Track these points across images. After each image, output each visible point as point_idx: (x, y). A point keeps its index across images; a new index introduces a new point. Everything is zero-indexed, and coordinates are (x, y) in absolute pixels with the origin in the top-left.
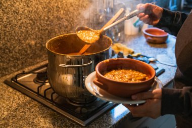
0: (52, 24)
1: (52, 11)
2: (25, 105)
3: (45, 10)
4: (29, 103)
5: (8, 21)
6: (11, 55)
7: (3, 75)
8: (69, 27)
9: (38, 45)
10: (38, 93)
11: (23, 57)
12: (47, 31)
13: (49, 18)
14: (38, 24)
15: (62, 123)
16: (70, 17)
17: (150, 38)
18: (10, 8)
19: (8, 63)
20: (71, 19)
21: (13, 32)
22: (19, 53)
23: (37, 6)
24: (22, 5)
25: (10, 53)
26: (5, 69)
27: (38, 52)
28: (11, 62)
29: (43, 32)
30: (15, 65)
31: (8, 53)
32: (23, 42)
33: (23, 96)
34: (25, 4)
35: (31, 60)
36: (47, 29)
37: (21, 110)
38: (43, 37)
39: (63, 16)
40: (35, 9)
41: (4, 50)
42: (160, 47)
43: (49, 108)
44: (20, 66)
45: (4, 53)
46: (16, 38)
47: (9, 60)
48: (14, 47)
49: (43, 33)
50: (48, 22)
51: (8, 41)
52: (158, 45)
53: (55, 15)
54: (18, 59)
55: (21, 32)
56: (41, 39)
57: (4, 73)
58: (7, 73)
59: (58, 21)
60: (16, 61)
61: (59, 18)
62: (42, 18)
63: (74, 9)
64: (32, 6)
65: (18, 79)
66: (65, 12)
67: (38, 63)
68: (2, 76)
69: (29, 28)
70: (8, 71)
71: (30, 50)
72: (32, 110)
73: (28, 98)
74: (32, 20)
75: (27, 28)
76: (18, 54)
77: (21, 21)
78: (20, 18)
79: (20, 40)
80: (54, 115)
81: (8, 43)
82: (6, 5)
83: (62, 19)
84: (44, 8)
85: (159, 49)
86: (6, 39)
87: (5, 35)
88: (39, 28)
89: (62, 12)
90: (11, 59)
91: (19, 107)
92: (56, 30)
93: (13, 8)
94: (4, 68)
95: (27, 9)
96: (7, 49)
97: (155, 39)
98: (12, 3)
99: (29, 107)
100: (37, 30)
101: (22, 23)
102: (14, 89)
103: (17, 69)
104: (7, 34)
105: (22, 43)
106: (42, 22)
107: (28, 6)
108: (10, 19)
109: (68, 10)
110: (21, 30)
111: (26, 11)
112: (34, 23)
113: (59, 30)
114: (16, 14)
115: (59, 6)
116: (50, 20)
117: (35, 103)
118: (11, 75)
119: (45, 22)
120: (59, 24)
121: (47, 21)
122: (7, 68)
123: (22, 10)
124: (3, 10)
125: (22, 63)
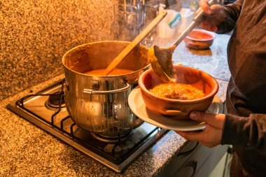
0: (67, 27)
1: (66, 11)
2: (36, 141)
3: (58, 9)
4: (42, 138)
5: (10, 26)
6: (14, 70)
7: (5, 97)
8: (89, 31)
9: (49, 56)
10: (52, 124)
11: (30, 72)
12: (61, 37)
13: (62, 20)
14: (49, 28)
15: (88, 168)
16: (90, 18)
17: (191, 43)
18: (12, 9)
19: (11, 81)
20: (92, 21)
21: (16, 40)
22: (25, 68)
23: (47, 5)
24: (28, 4)
25: (13, 67)
26: (7, 89)
27: (49, 64)
28: (14, 80)
29: (55, 38)
30: (20, 83)
31: (11, 68)
32: (30, 52)
33: (32, 127)
34: (32, 3)
35: (40, 75)
36: (60, 34)
37: (31, 149)
38: (55, 45)
39: (81, 17)
40: (46, 9)
41: (6, 64)
42: (205, 55)
43: (69, 145)
44: (27, 83)
45: (6, 68)
46: (21, 48)
47: (12, 77)
48: (19, 60)
49: (55, 40)
50: (62, 25)
51: (11, 53)
52: (202, 52)
53: (70, 15)
54: (23, 75)
55: (27, 39)
56: (53, 48)
57: (7, 94)
58: (10, 94)
59: (74, 23)
60: (21, 78)
61: (75, 20)
62: (55, 20)
63: (95, 8)
64: (41, 5)
65: (24, 103)
66: (83, 11)
67: (49, 78)
68: (4, 99)
69: (37, 33)
70: (11, 92)
71: (39, 63)
72: (46, 148)
73: (39, 130)
74: (40, 23)
75: (35, 33)
76: (23, 69)
77: (27, 25)
78: (25, 21)
79: (25, 50)
80: (76, 156)
81: (10, 55)
82: (8, 5)
83: (79, 20)
84: (57, 7)
85: (204, 57)
86: (8, 50)
87: (6, 45)
88: (50, 34)
89: (80, 11)
90: (15, 76)
91: (28, 145)
92: (72, 35)
93: (17, 9)
94: (5, 88)
95: (35, 8)
96: (10, 62)
97: (197, 43)
98: (16, 2)
99: (41, 144)
100: (47, 36)
101: (29, 28)
102: (20, 117)
103: (22, 88)
104: (9, 43)
105: (29, 55)
106: (53, 25)
107: (36, 6)
108: (13, 23)
109: (88, 9)
110: (27, 37)
111: (33, 12)
112: (44, 27)
113: (76, 35)
114: (20, 17)
115: (76, 4)
116: (64, 22)
117: (48, 137)
118: (15, 96)
119: (58, 25)
120: (76, 27)
121: (60, 24)
122: (9, 88)
123: (29, 11)
124: (3, 12)
125: (29, 80)
